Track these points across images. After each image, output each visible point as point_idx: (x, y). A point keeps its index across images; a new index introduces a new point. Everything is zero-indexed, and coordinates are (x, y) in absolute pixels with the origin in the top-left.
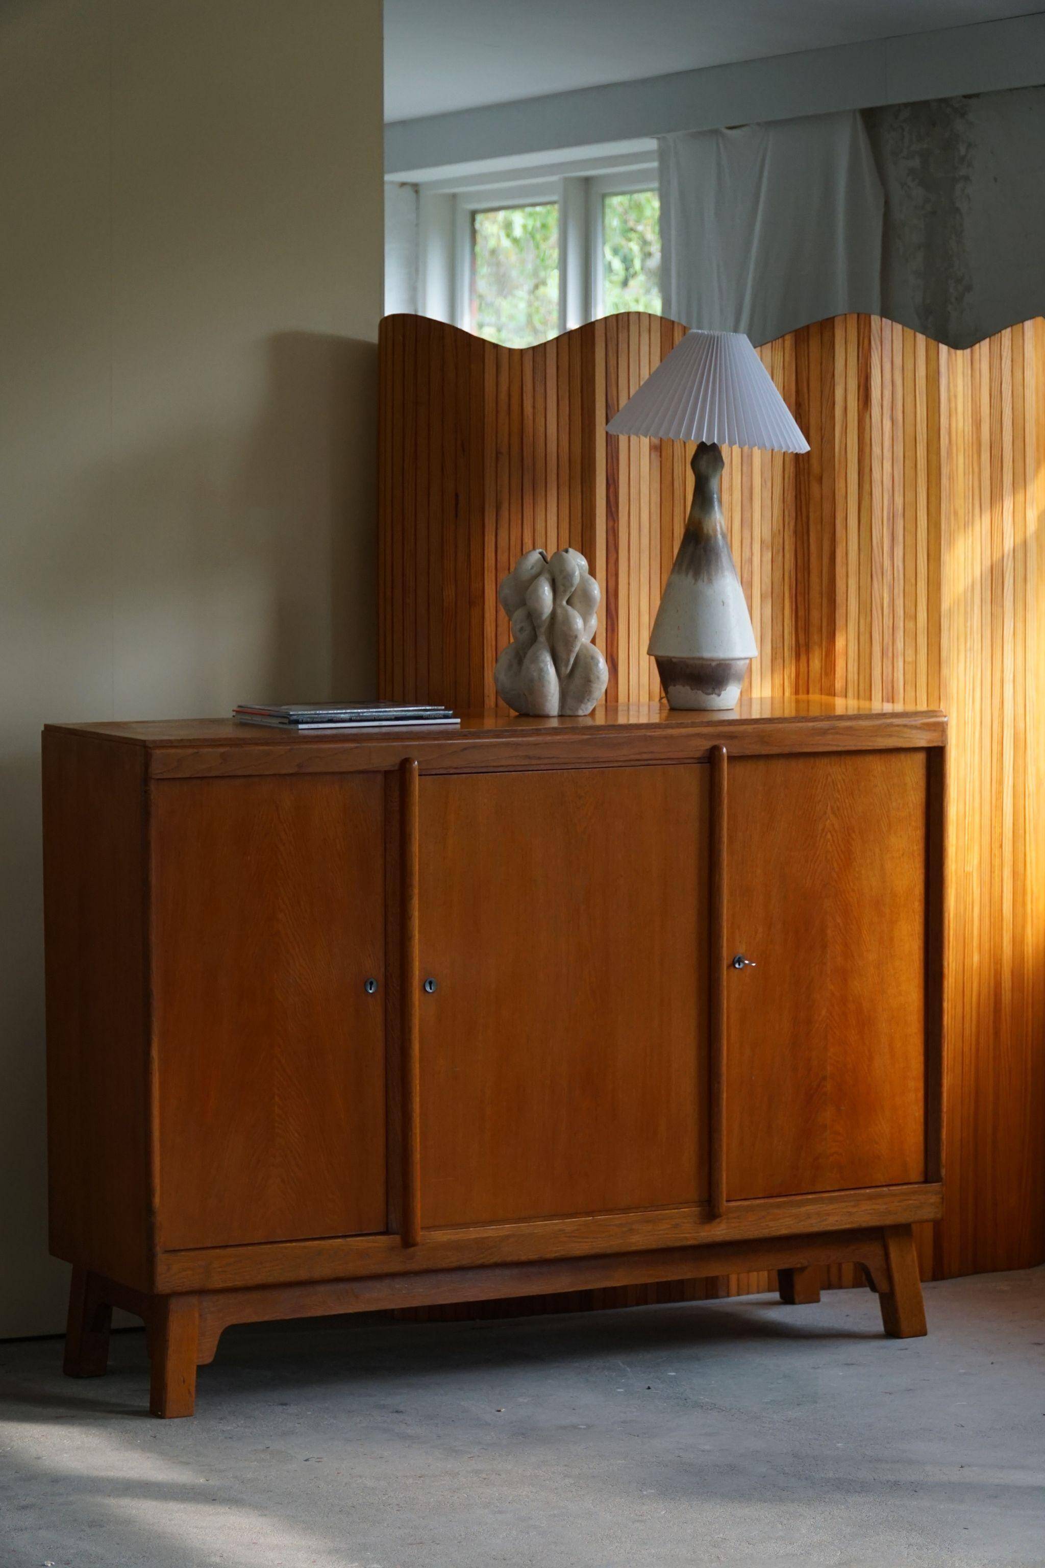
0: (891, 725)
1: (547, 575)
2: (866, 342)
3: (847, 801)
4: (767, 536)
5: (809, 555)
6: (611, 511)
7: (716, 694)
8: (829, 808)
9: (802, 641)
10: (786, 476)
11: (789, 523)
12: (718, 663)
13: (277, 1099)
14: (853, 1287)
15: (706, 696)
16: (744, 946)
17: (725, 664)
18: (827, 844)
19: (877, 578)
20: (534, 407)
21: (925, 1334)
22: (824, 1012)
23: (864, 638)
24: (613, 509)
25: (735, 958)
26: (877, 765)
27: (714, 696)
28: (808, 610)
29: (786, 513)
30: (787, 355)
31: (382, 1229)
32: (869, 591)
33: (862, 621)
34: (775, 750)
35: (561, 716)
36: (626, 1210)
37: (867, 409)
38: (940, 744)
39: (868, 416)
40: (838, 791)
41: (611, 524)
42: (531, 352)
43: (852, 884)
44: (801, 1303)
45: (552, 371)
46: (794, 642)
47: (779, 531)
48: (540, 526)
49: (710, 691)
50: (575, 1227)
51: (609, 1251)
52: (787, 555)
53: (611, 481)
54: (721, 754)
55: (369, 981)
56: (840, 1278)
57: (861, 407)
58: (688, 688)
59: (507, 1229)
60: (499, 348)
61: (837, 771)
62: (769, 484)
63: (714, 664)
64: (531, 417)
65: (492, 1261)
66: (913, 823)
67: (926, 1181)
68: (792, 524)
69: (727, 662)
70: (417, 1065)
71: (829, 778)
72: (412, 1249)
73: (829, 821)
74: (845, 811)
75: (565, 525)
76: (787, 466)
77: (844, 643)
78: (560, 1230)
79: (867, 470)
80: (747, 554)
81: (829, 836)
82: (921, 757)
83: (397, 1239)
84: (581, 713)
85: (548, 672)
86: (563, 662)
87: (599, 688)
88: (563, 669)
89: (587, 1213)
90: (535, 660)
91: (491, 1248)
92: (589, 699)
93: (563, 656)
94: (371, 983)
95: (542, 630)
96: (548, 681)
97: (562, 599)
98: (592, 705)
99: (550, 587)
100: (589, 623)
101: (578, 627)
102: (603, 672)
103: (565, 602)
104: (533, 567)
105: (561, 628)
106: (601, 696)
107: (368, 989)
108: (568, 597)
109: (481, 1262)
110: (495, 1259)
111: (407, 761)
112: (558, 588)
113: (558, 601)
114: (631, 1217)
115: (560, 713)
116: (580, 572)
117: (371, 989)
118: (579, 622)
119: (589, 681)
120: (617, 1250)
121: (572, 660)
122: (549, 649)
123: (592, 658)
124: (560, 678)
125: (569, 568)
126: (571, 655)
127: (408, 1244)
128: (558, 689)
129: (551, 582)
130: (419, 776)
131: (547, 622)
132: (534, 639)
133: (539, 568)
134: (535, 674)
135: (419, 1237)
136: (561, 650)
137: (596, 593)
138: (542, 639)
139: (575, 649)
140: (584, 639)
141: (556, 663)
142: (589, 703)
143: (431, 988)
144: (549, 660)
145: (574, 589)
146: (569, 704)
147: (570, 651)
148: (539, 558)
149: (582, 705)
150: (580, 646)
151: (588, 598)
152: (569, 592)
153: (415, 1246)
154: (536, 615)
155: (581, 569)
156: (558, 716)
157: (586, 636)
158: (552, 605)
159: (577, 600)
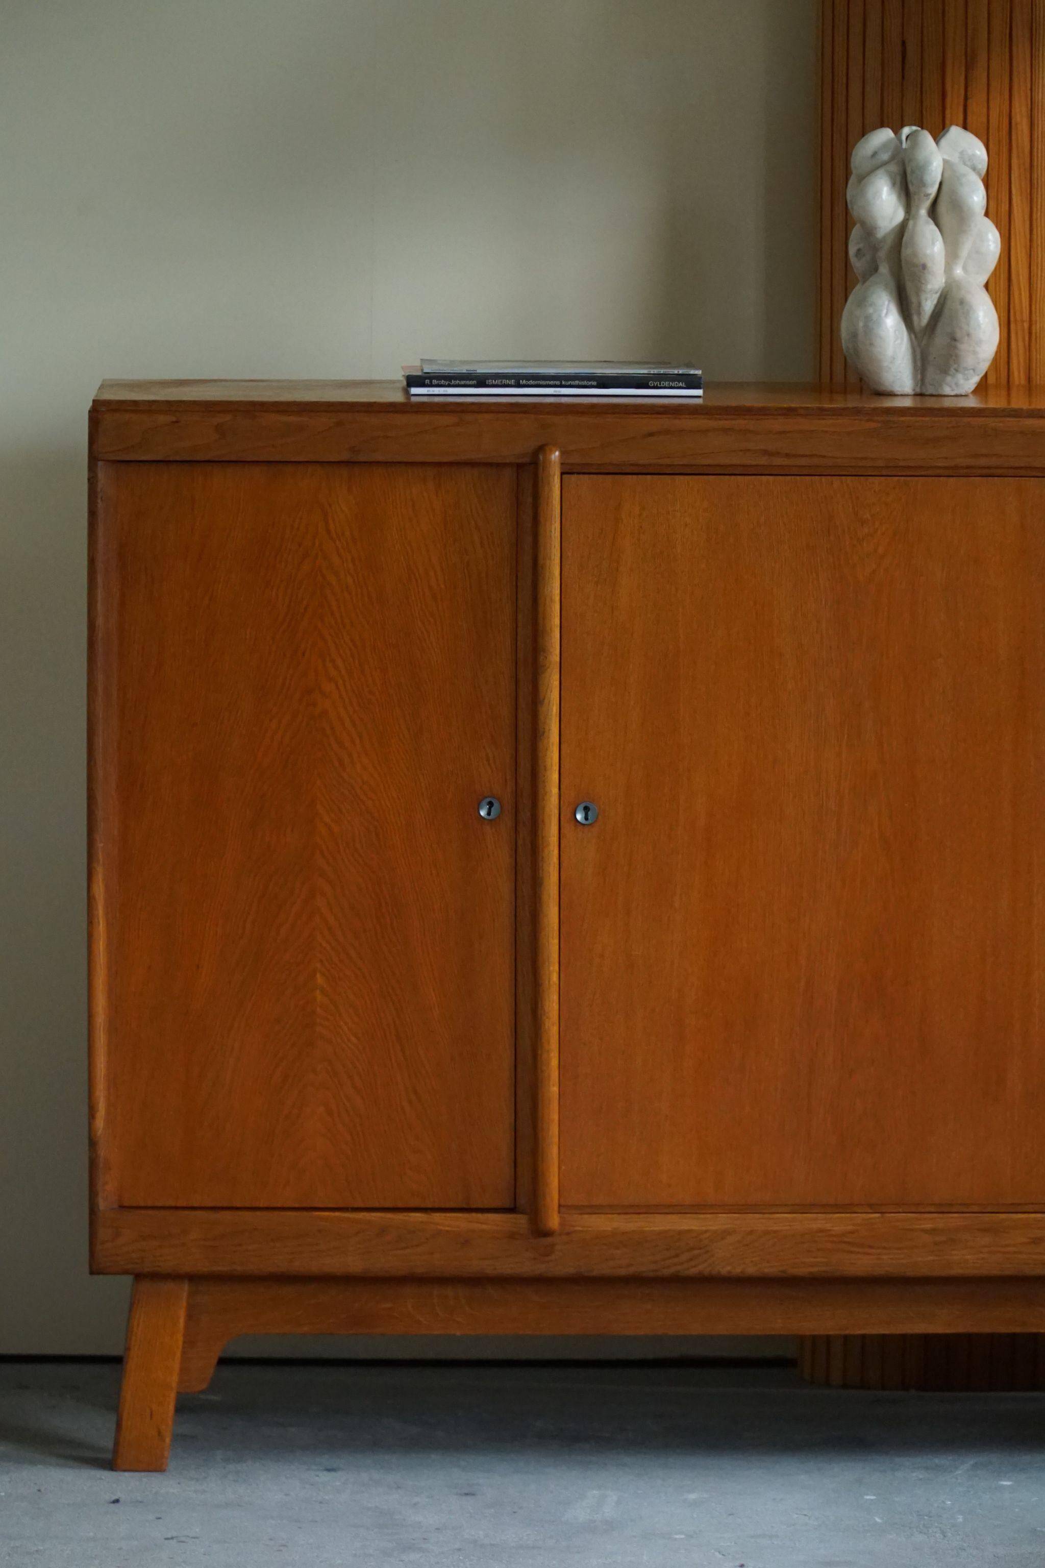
1: (893, 167)
13: (320, 979)
31: (508, 1204)
35: (919, 395)
36: (943, 1209)
50: (850, 1228)
51: (910, 1273)
55: (488, 800)
65: (693, 1271)
70: (554, 941)
72: (549, 1240)
78: (821, 1231)
83: (520, 1221)
84: (947, 390)
85: (879, 322)
86: (914, 306)
87: (975, 353)
88: (915, 318)
89: (870, 1206)
90: (862, 302)
91: (693, 1249)
92: (957, 370)
93: (914, 299)
94: (491, 804)
95: (882, 254)
96: (881, 338)
97: (918, 208)
98: (967, 379)
99: (894, 184)
100: (966, 249)
101: (928, 252)
102: (983, 326)
103: (923, 212)
104: (875, 154)
105: (906, 252)
106: (984, 367)
107: (483, 813)
108: (927, 203)
109: (672, 1270)
110: (701, 1267)
111: (541, 449)
112: (912, 188)
113: (913, 210)
114: (954, 1220)
115: (918, 390)
116: (945, 162)
117: (489, 814)
118: (933, 244)
119: (955, 340)
120: (925, 1271)
121: (929, 305)
122: (892, 284)
123: (962, 302)
124: (915, 333)
125: (921, 155)
126: (923, 297)
127: (540, 1231)
128: (910, 351)
129: (898, 179)
130: (562, 474)
131: (889, 242)
132: (874, 269)
133: (885, 156)
134: (861, 324)
135: (554, 1221)
136: (909, 286)
137: (976, 199)
138: (884, 269)
139: (929, 287)
140: (958, 271)
141: (906, 310)
142: (960, 376)
143: (586, 818)
144: (886, 303)
145: (933, 191)
146: (931, 372)
147: (919, 291)
148: (890, 141)
149: (949, 379)
150: (946, 282)
151: (960, 209)
152: (927, 195)
153: (548, 1234)
154: (869, 231)
155: (955, 158)
156: (916, 395)
157: (965, 269)
158: (900, 215)
159: (942, 208)
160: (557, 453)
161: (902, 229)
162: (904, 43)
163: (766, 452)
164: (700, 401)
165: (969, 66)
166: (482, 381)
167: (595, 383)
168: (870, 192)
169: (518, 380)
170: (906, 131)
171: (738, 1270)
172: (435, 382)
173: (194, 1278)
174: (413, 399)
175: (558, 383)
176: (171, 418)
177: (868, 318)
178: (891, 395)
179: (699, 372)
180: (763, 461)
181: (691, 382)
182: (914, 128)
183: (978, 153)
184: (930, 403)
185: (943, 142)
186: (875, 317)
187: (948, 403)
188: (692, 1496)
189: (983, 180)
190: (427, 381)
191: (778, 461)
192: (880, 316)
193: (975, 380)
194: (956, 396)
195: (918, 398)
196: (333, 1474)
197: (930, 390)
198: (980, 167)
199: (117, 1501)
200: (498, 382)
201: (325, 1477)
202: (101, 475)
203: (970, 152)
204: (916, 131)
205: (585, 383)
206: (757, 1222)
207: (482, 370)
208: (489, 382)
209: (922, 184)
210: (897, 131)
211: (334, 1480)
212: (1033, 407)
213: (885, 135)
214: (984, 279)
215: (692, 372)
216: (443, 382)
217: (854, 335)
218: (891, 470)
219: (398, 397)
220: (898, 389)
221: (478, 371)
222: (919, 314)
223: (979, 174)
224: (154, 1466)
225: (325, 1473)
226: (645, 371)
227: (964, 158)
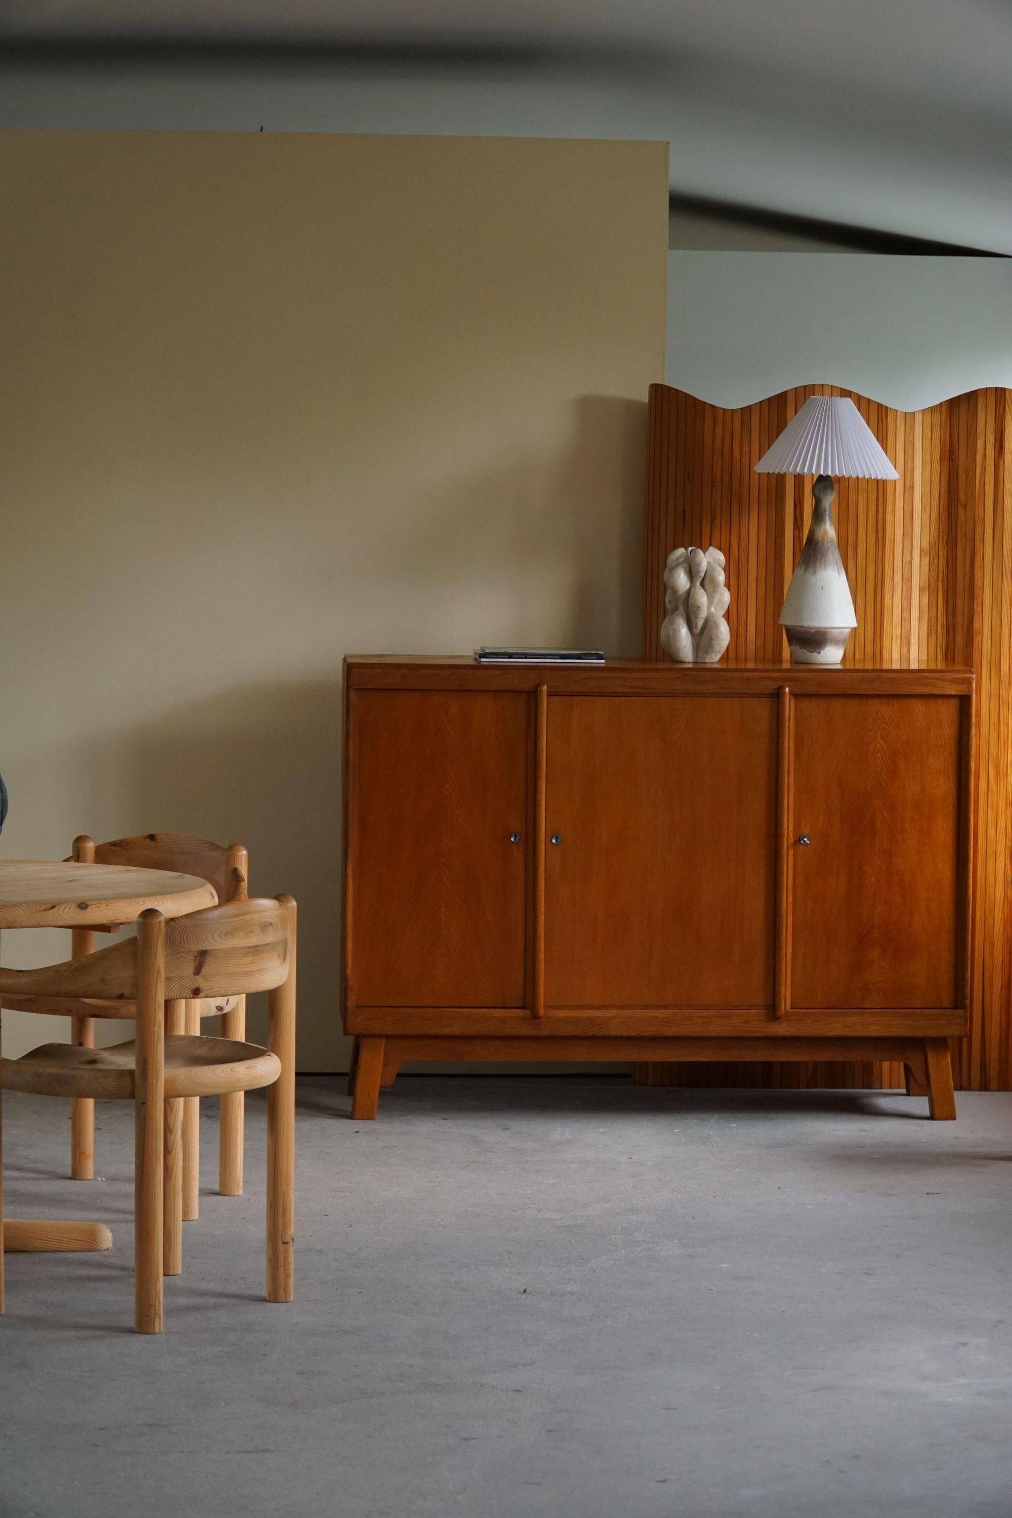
0: (926, 677)
1: (686, 565)
2: (1002, 407)
3: (893, 730)
4: (926, 547)
5: (956, 561)
6: (797, 524)
7: (816, 652)
8: (879, 734)
9: (951, 622)
10: (942, 503)
11: (943, 538)
12: (816, 630)
13: (442, 909)
14: (980, 1090)
15: (809, 654)
16: (808, 829)
17: (822, 632)
18: (877, 760)
19: (1007, 578)
20: (741, 450)
21: (954, 1119)
22: (873, 880)
23: (996, 621)
24: (799, 524)
25: (800, 837)
26: (919, 707)
27: (815, 654)
28: (955, 600)
29: (941, 530)
30: (943, 417)
31: (521, 1005)
32: (1000, 588)
33: (994, 608)
34: (830, 692)
35: (695, 663)
36: (707, 1007)
37: (1001, 457)
38: (967, 693)
39: (1002, 462)
40: (887, 723)
41: (797, 533)
42: (740, 412)
43: (897, 790)
44: (914, 1095)
45: (755, 425)
46: (945, 623)
47: (935, 543)
48: (744, 532)
49: (813, 650)
50: (667, 1016)
51: (692, 1035)
52: (941, 560)
53: (797, 503)
54: (784, 694)
55: (514, 834)
56: (970, 1084)
57: (997, 455)
58: (798, 647)
59: (611, 1013)
60: (715, 408)
61: (886, 710)
62: (928, 509)
63: (813, 631)
64: (739, 457)
65: (600, 1034)
66: (948, 750)
67: (955, 1008)
68: (945, 539)
69: (823, 630)
70: (543, 894)
71: (879, 713)
72: (539, 1020)
73: (878, 744)
74: (892, 738)
75: (763, 534)
76: (942, 496)
77: (980, 624)
78: (655, 1017)
79: (1000, 500)
80: (908, 558)
81: (879, 755)
82: (955, 703)
83: (528, 1012)
84: (707, 660)
85: (679, 631)
86: (694, 625)
87: (720, 644)
88: (694, 630)
89: (675, 1006)
90: (672, 622)
91: (600, 1024)
92: (712, 652)
93: (693, 621)
94: (516, 836)
95: (680, 602)
96: (680, 638)
97: (696, 582)
98: (716, 656)
99: (686, 573)
100: (717, 598)
101: (700, 601)
102: (723, 633)
103: (698, 584)
104: (677, 559)
105: (691, 601)
106: (723, 650)
107: (512, 839)
108: (700, 580)
109: (591, 1033)
110: (603, 1033)
111: (539, 685)
112: (694, 574)
113: (694, 583)
114: (711, 1013)
115: (695, 660)
116: (708, 562)
117: (515, 839)
118: (703, 598)
119: (711, 639)
120: (698, 1034)
121: (700, 624)
122: (685, 616)
123: (714, 622)
124: (694, 637)
125: (698, 560)
126: (698, 620)
127: (535, 1016)
128: (692, 644)
129: (688, 570)
130: (548, 696)
131: (684, 597)
132: (676, 609)
133: (682, 560)
134: (671, 633)
135: (542, 1012)
136: (692, 617)
137: (721, 578)
138: (681, 609)
139: (701, 616)
140: (713, 610)
141: (690, 626)
142: (713, 654)
143: (556, 842)
144: (682, 623)
145: (703, 575)
146: (700, 654)
147: (696, 617)
148: (684, 553)
149: (708, 656)
150: (707, 614)
151: (713, 582)
152: (700, 577)
153: (539, 1018)
154: (675, 592)
155: (711, 561)
156: (693, 663)
157: (715, 608)
158: (688, 585)
159: (706, 582)
160: (546, 687)
161: (689, 592)
162: (684, 511)
163: (634, 687)
164: (604, 665)
165: (713, 520)
166: (511, 656)
167: (558, 657)
168: (676, 575)
169: (526, 656)
170: (690, 549)
171: (618, 1034)
172: (491, 656)
173: (388, 1037)
174: (482, 663)
175: (543, 657)
176: (381, 671)
177: (674, 630)
178: (683, 662)
179: (602, 653)
180: (632, 690)
181: (600, 657)
182: (694, 548)
183: (721, 558)
184: (700, 666)
185: (707, 553)
186: (677, 629)
187: (708, 666)
188: (601, 1130)
189: (724, 569)
190: (488, 656)
191: (639, 691)
192: (679, 628)
193: (719, 656)
194: (711, 663)
195: (695, 664)
196: (446, 1121)
197: (700, 660)
198: (722, 564)
199: (357, 1132)
200: (518, 656)
201: (443, 1122)
202: (352, 696)
203: (717, 558)
204: (695, 549)
205: (555, 657)
206: (626, 1013)
207: (510, 651)
208: (514, 656)
209: (698, 572)
210: (686, 549)
211: (449, 1123)
212: (737, 667)
213: (681, 551)
214: (723, 612)
215: (599, 653)
216: (494, 656)
217: (668, 637)
218: (687, 694)
219: (472, 662)
220: (687, 660)
221: (509, 652)
222: (696, 628)
223: (721, 567)
224: (369, 1117)
225: (443, 1120)
226: (579, 652)
227: (717, 561)
